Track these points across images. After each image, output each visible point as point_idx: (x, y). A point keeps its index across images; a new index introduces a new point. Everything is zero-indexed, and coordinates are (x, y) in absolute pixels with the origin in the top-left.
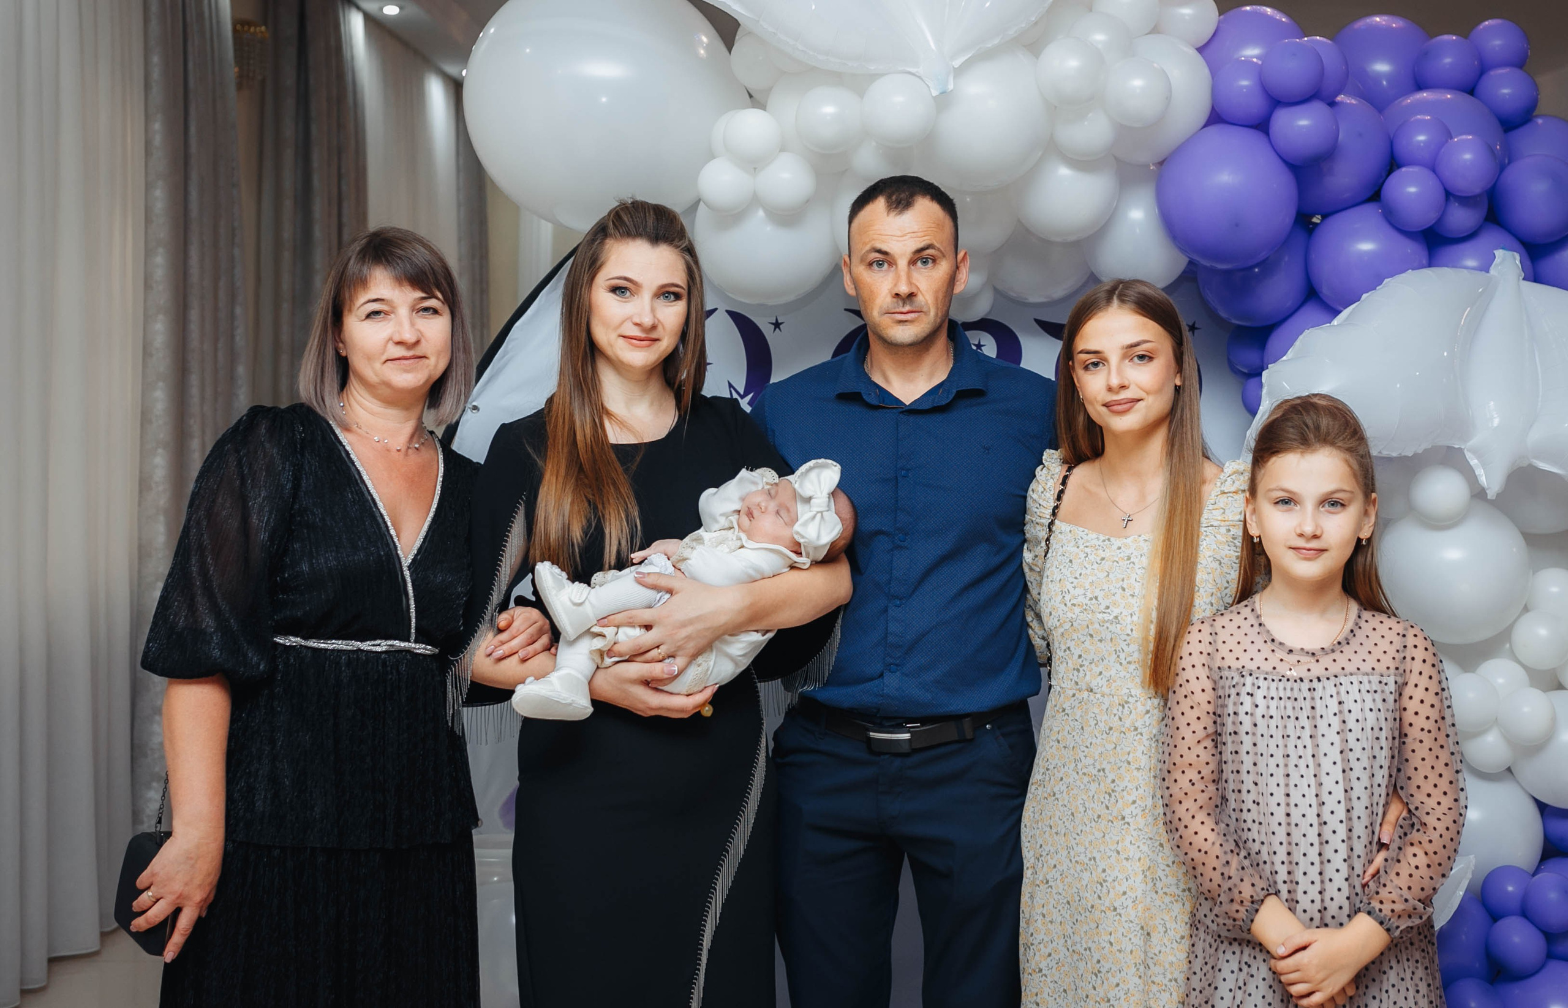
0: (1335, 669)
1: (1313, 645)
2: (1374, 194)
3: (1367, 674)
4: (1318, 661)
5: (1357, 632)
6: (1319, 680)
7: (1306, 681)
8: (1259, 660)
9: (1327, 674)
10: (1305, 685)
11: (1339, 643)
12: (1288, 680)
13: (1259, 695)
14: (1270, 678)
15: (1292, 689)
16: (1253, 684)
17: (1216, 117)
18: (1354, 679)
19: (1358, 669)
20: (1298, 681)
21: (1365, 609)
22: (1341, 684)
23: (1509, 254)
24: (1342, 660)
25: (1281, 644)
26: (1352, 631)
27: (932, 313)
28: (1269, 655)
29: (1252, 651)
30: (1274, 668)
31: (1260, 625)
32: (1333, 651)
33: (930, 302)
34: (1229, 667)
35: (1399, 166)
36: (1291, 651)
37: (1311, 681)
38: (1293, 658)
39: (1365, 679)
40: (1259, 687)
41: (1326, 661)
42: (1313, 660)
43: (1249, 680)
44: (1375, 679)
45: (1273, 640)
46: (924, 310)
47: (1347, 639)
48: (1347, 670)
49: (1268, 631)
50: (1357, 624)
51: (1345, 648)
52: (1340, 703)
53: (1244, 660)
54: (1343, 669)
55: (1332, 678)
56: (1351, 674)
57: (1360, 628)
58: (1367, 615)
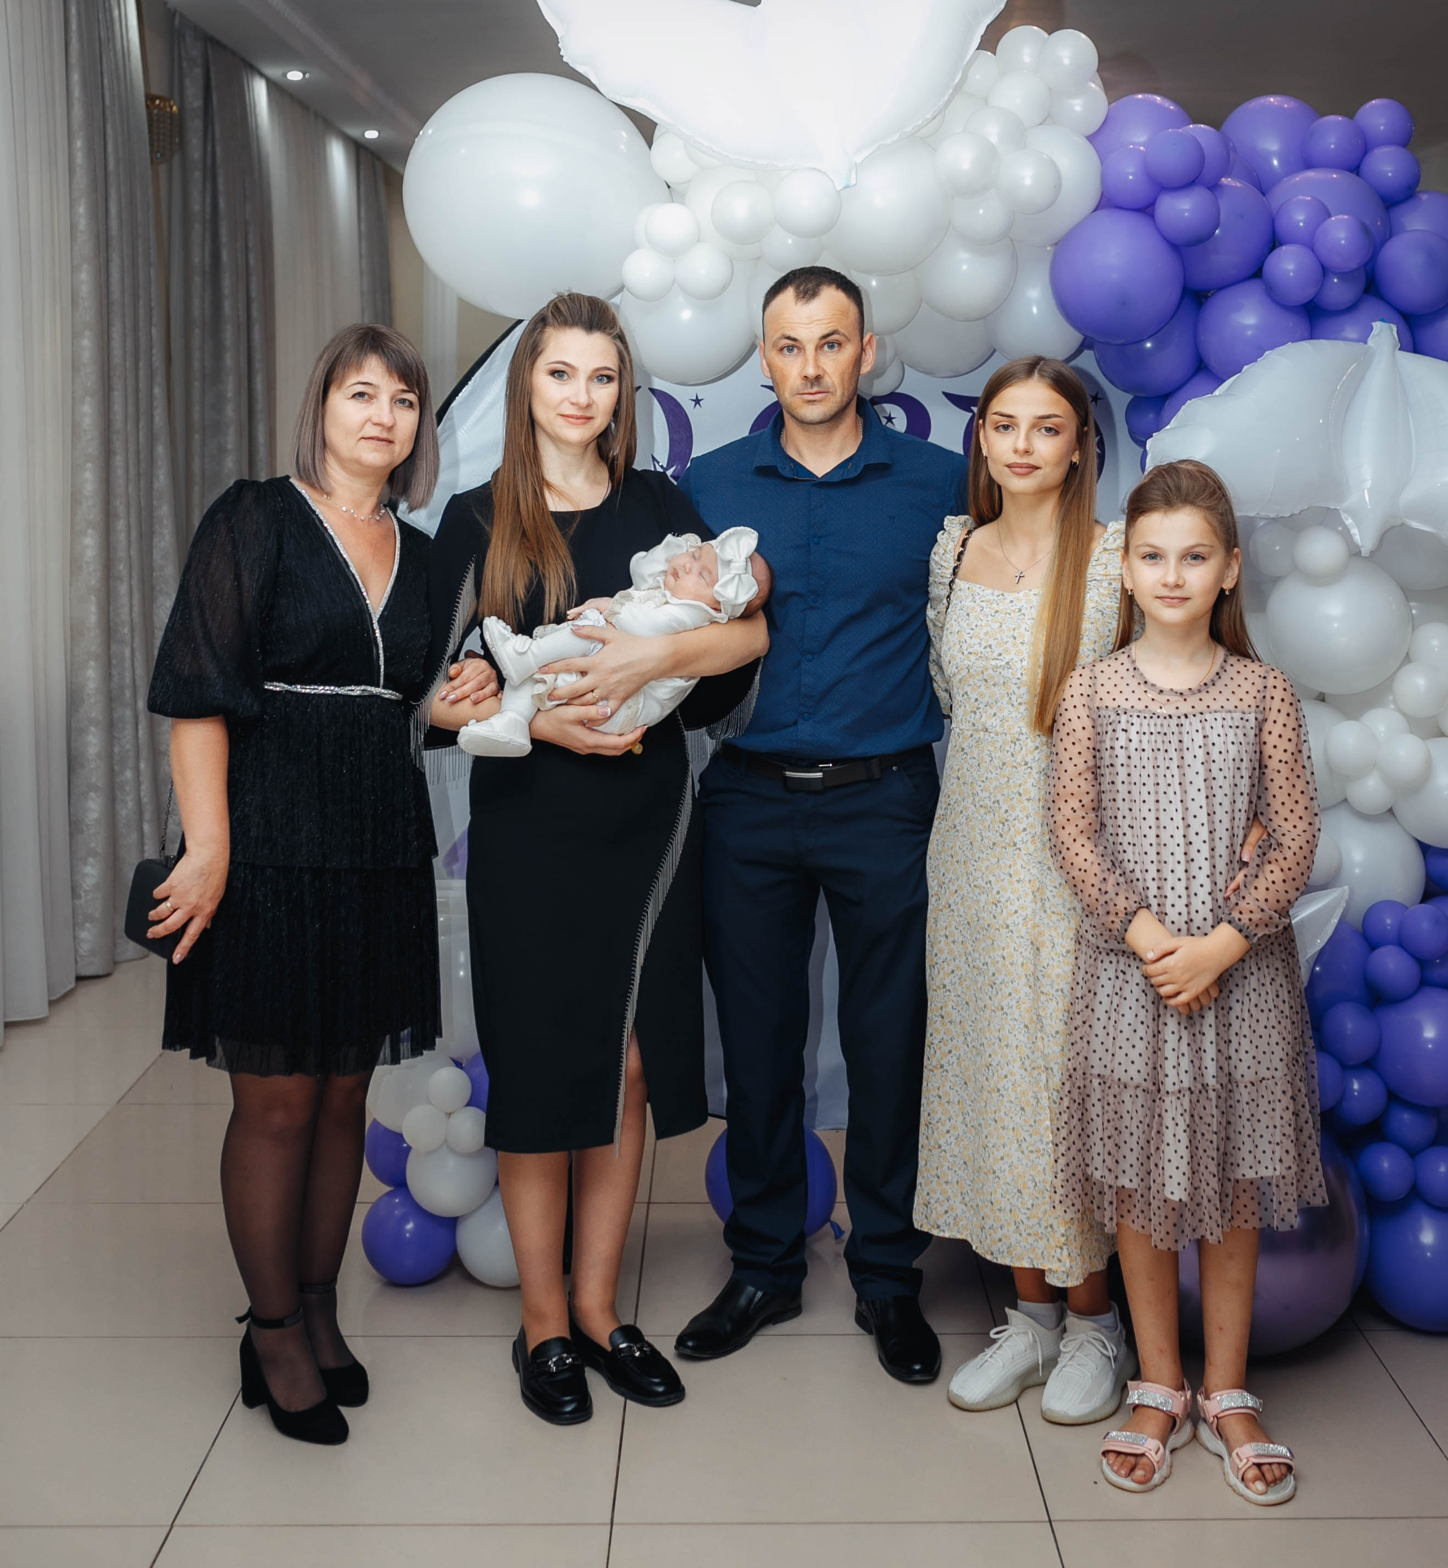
0: (1201, 707)
1: (1181, 686)
3: (1230, 712)
4: (1185, 700)
5: (1223, 674)
6: (1186, 716)
7: (1175, 718)
8: (1133, 700)
9: (1193, 711)
10: (1174, 721)
11: (1205, 684)
12: (1158, 717)
13: (1133, 731)
14: (1142, 715)
15: (1162, 725)
16: (1128, 722)
18: (1218, 716)
19: (1222, 707)
20: (1168, 718)
21: (1231, 655)
22: (1206, 720)
24: (1208, 699)
25: (1153, 685)
26: (1218, 674)
27: (839, 393)
28: (1142, 695)
29: (1127, 691)
30: (1146, 707)
31: (1135, 669)
32: (1200, 691)
33: (836, 383)
34: (1107, 707)
36: (1161, 691)
37: (1179, 717)
38: (1163, 698)
39: (1228, 716)
40: (1132, 724)
41: (1193, 700)
42: (1181, 699)
43: (1123, 718)
44: (1237, 716)
45: (1146, 682)
46: (831, 390)
47: (1212, 681)
48: (1212, 708)
49: (1142, 674)
50: (1222, 668)
51: (1211, 689)
52: (1205, 737)
53: (1120, 701)
54: (1208, 707)
55: (1199, 715)
56: (1216, 712)
57: (1225, 671)
58: (1232, 660)
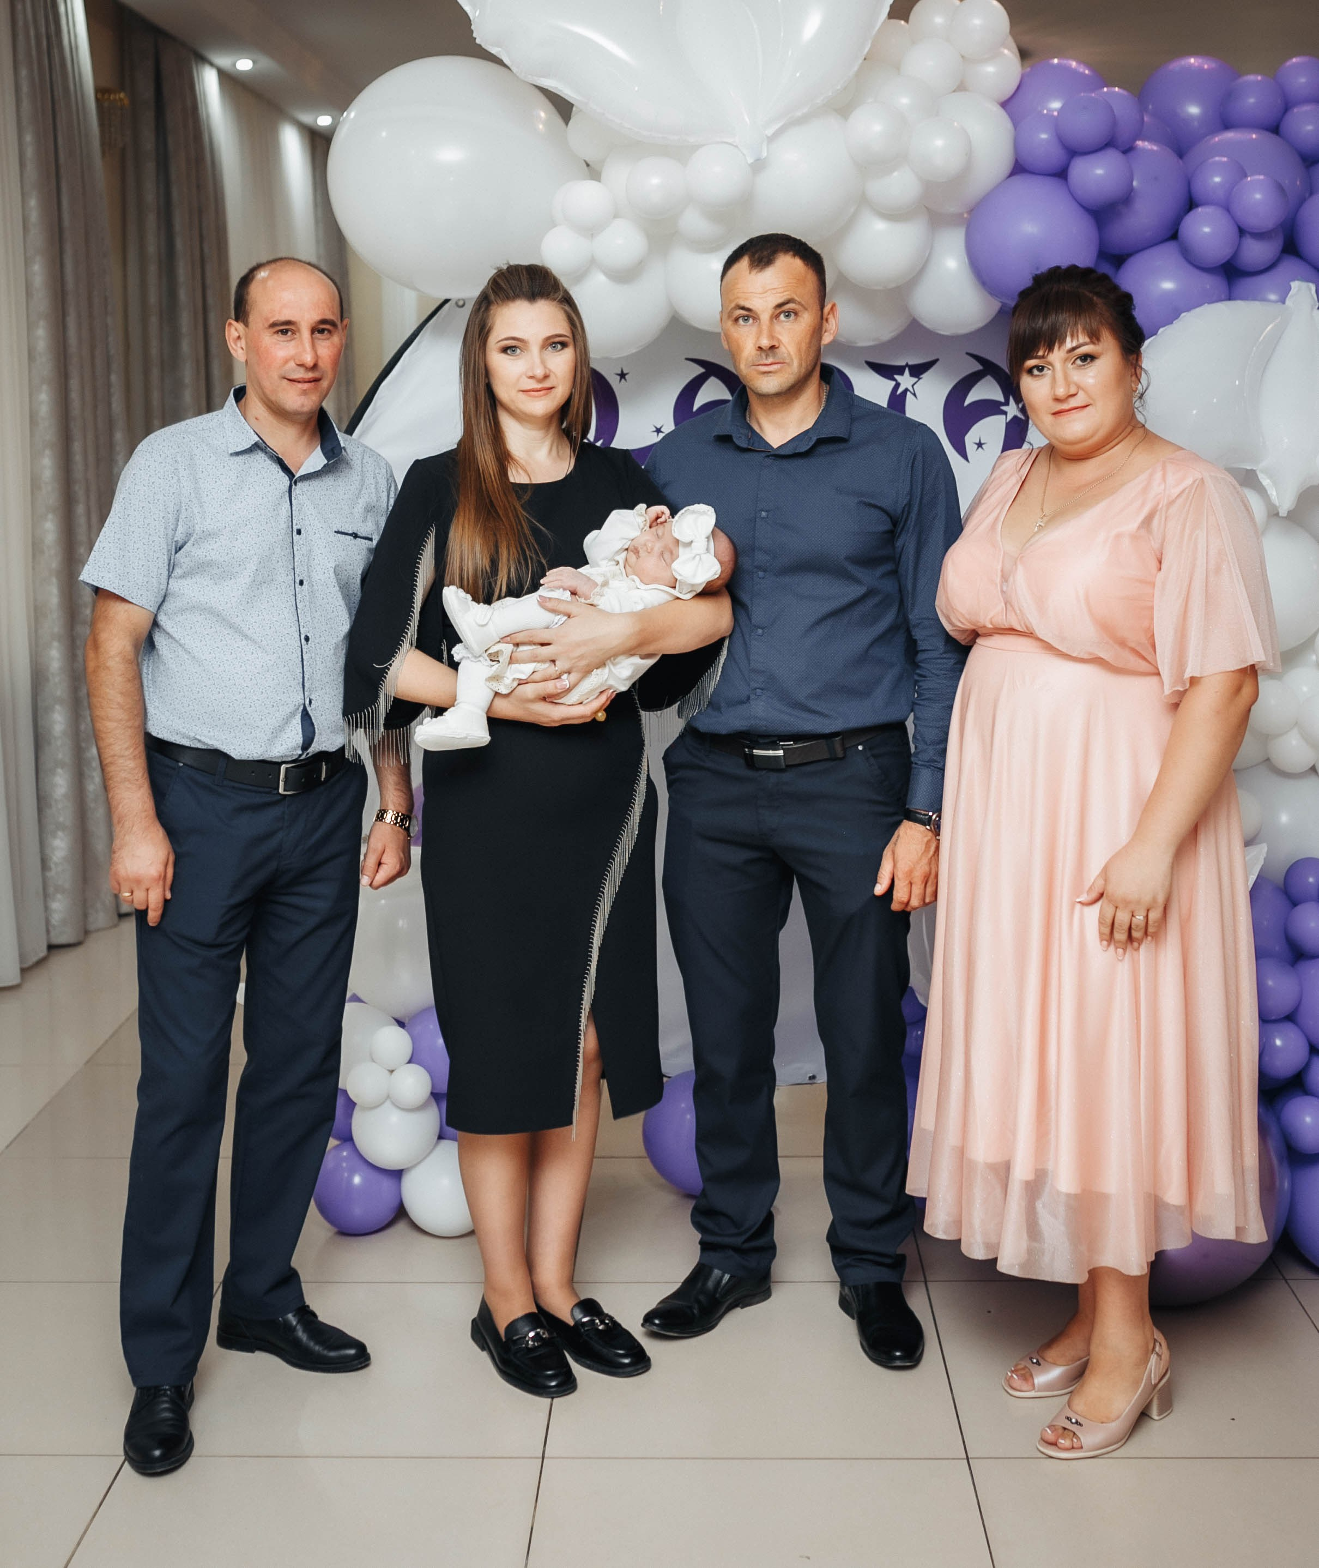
2: (1173, 234)
17: (1019, 168)
23: (1304, 285)
27: (796, 363)
33: (792, 353)
35: (1197, 206)
46: (787, 361)
